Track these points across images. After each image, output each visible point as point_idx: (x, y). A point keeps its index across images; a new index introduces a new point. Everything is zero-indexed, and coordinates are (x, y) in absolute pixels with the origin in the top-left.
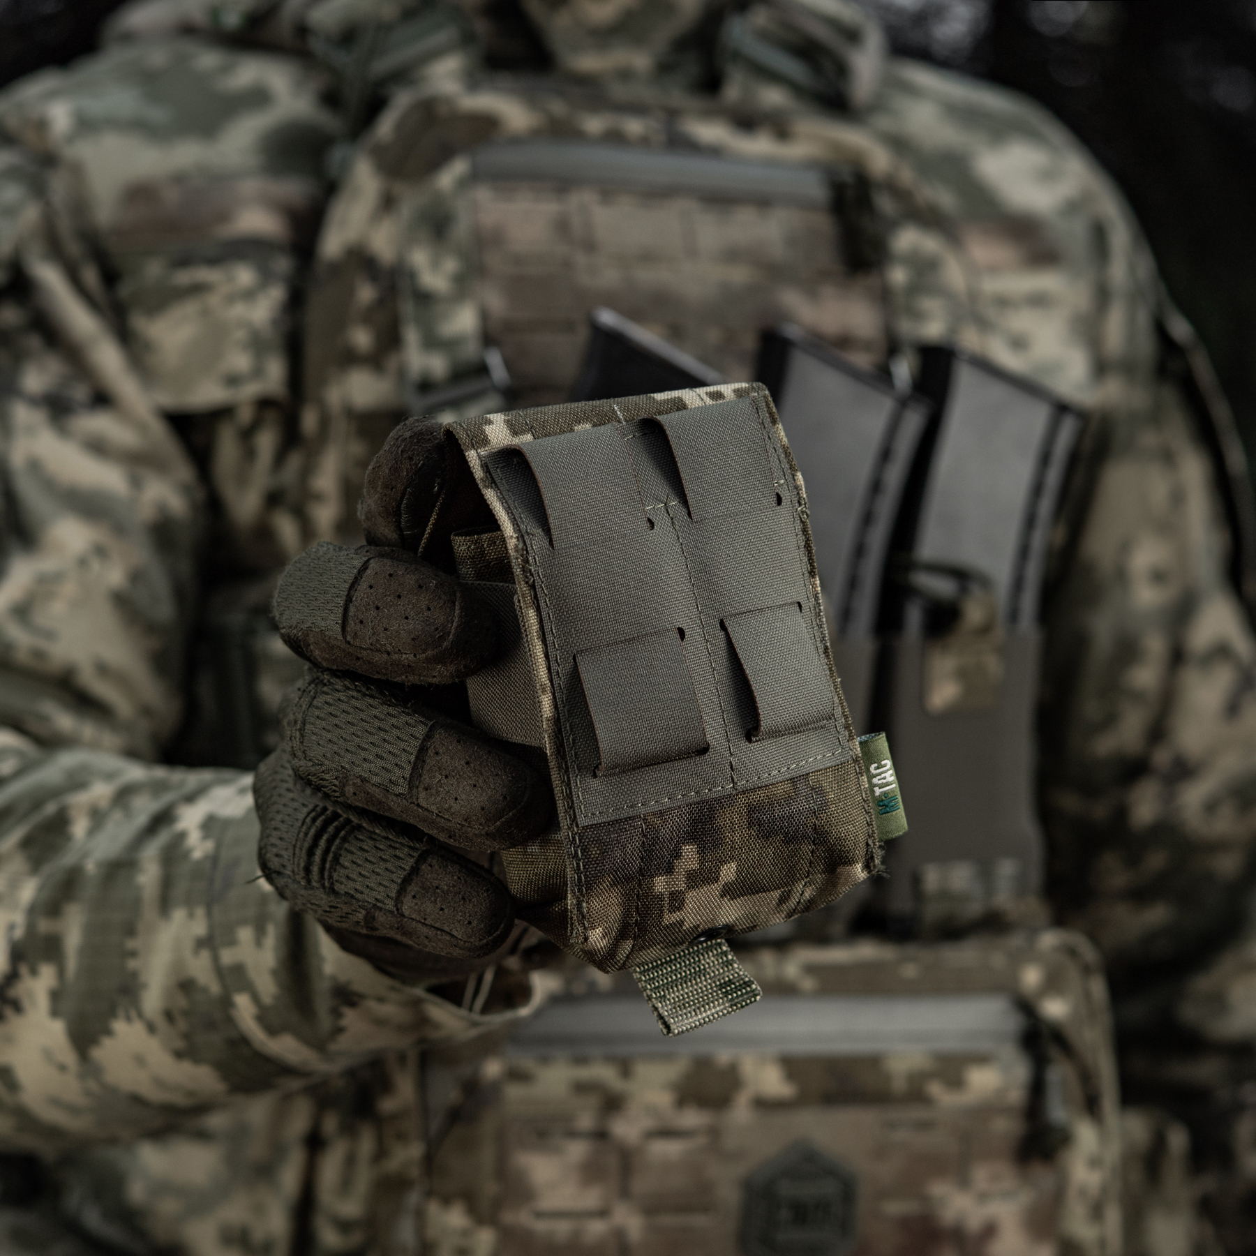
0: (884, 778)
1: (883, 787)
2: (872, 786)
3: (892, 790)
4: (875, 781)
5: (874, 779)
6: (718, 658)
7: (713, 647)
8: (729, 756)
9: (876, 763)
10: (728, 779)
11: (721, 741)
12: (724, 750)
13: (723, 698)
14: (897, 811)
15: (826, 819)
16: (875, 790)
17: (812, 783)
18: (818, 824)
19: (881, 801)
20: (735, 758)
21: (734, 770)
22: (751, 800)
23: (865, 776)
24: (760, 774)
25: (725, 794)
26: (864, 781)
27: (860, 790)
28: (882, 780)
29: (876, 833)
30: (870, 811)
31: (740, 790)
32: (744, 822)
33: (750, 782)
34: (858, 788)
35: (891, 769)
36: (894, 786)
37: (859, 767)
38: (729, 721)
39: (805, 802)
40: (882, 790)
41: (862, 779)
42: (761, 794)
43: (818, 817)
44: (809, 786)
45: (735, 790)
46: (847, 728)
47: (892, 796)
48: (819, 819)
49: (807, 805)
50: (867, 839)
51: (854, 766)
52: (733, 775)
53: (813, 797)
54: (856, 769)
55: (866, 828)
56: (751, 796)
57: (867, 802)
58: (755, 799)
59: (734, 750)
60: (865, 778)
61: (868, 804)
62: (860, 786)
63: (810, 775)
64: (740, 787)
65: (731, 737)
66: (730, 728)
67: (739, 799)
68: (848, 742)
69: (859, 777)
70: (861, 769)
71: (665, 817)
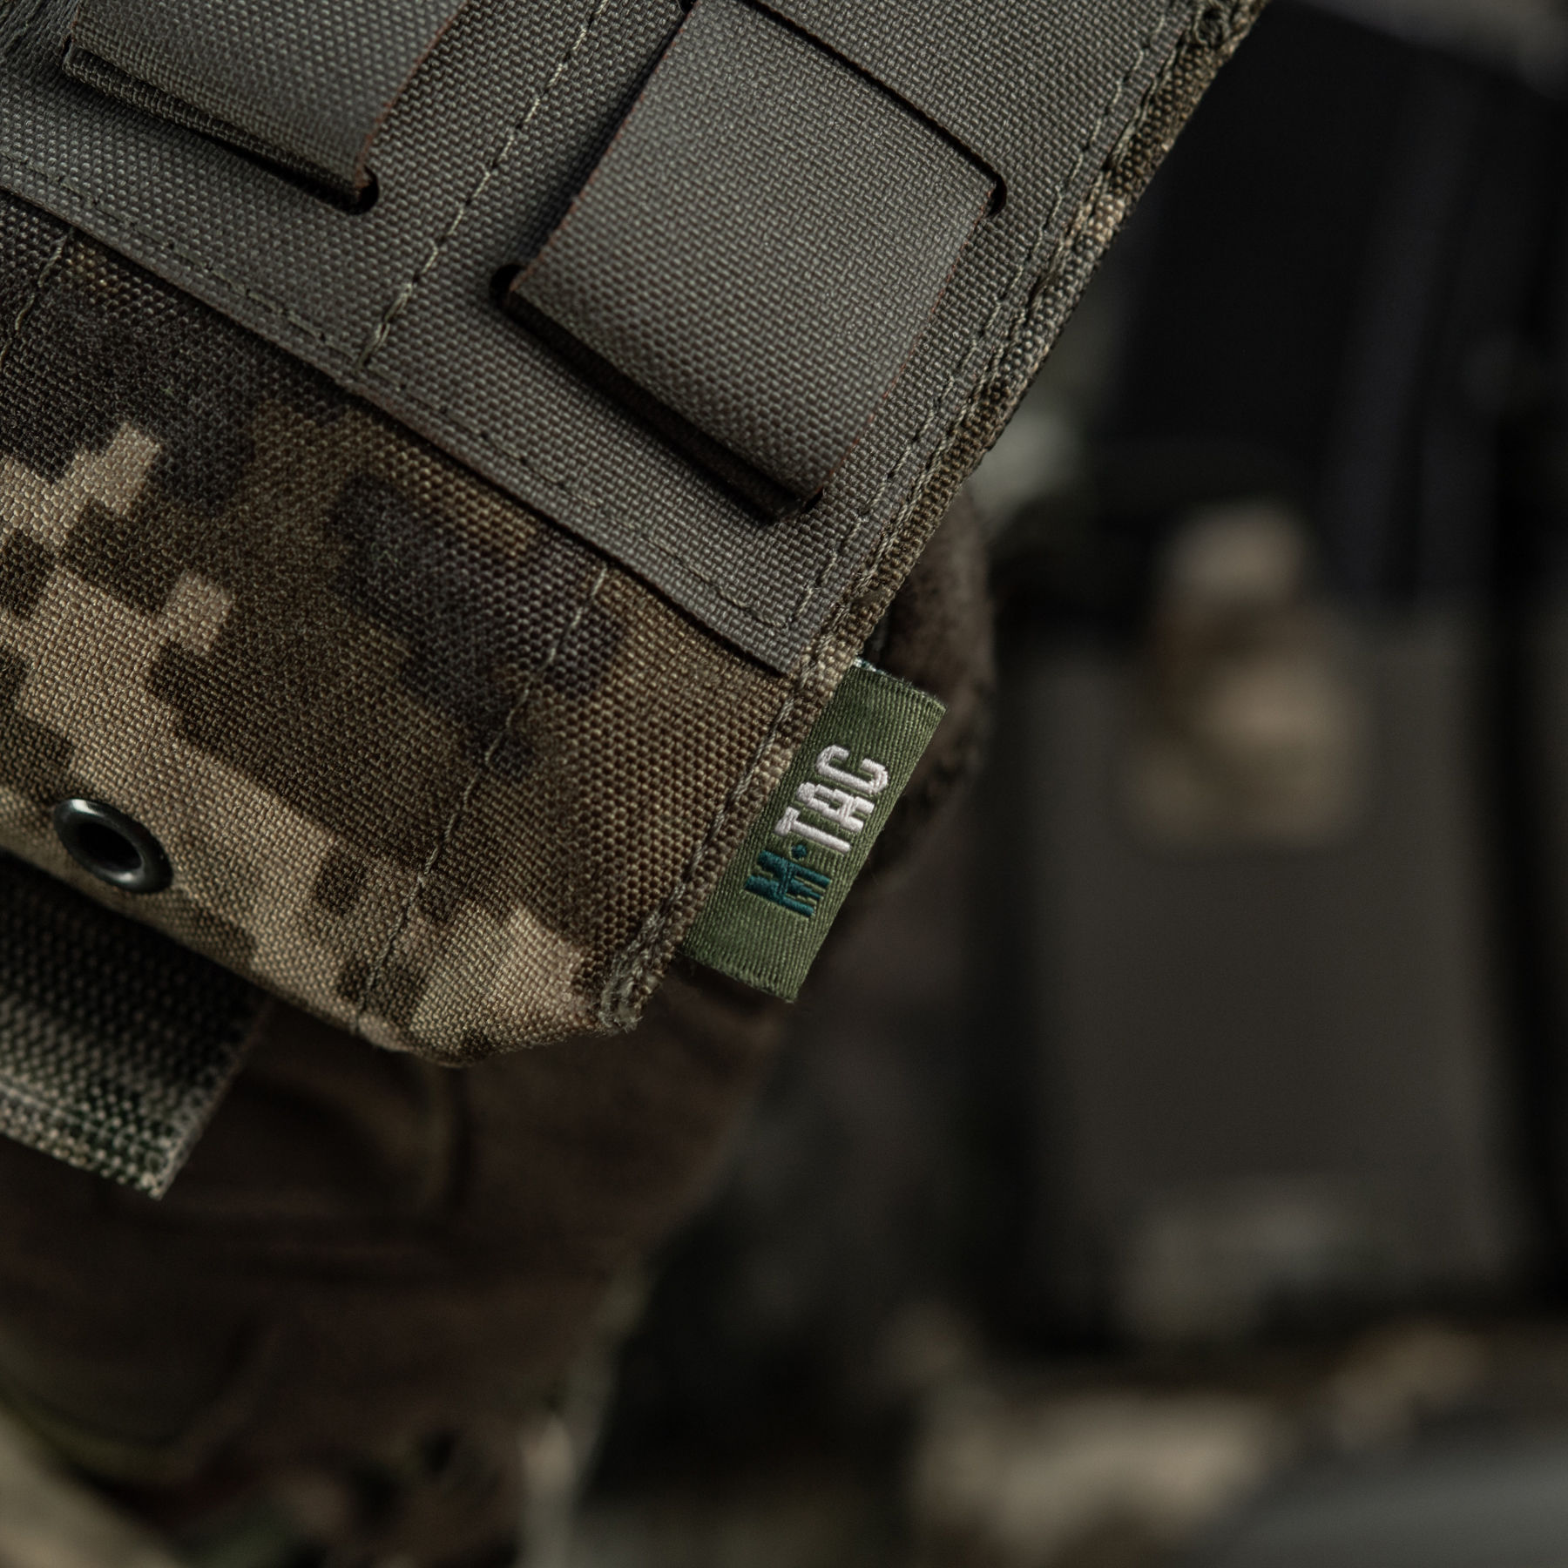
0: (835, 805)
1: (813, 824)
2: (784, 796)
3: (829, 855)
4: (807, 790)
5: (809, 785)
6: (608, 46)
7: (615, 10)
8: (406, 275)
9: (847, 747)
10: (358, 330)
11: (419, 222)
12: (410, 250)
13: (527, 138)
14: (803, 918)
15: (558, 714)
16: (783, 812)
17: (602, 591)
18: (525, 706)
19: (776, 853)
20: (421, 295)
21: (392, 321)
22: (382, 455)
23: (789, 753)
24: (461, 408)
25: (321, 366)
26: (773, 763)
27: (739, 766)
28: (825, 806)
29: (689, 916)
30: (722, 844)
31: (368, 394)
32: (324, 498)
33: (412, 399)
34: (740, 756)
35: (873, 800)
36: (846, 846)
37: (794, 716)
38: (486, 198)
39: (533, 609)
40: (803, 827)
41: (773, 751)
42: (423, 464)
43: (539, 686)
44: (584, 585)
45: (356, 379)
46: (858, 603)
47: (818, 872)
48: (540, 693)
49: (535, 623)
50: (652, 907)
51: (782, 701)
52: (377, 333)
53: (569, 620)
54: (780, 710)
55: (668, 874)
56: (389, 441)
57: (735, 816)
58: (394, 461)
59: (435, 275)
60: (784, 757)
61: (731, 821)
62: (750, 760)
63: (609, 567)
64: (376, 383)
65: (455, 238)
66: (471, 217)
67: (355, 418)
68: (824, 631)
69: (770, 735)
70: (795, 728)
71: (128, 285)
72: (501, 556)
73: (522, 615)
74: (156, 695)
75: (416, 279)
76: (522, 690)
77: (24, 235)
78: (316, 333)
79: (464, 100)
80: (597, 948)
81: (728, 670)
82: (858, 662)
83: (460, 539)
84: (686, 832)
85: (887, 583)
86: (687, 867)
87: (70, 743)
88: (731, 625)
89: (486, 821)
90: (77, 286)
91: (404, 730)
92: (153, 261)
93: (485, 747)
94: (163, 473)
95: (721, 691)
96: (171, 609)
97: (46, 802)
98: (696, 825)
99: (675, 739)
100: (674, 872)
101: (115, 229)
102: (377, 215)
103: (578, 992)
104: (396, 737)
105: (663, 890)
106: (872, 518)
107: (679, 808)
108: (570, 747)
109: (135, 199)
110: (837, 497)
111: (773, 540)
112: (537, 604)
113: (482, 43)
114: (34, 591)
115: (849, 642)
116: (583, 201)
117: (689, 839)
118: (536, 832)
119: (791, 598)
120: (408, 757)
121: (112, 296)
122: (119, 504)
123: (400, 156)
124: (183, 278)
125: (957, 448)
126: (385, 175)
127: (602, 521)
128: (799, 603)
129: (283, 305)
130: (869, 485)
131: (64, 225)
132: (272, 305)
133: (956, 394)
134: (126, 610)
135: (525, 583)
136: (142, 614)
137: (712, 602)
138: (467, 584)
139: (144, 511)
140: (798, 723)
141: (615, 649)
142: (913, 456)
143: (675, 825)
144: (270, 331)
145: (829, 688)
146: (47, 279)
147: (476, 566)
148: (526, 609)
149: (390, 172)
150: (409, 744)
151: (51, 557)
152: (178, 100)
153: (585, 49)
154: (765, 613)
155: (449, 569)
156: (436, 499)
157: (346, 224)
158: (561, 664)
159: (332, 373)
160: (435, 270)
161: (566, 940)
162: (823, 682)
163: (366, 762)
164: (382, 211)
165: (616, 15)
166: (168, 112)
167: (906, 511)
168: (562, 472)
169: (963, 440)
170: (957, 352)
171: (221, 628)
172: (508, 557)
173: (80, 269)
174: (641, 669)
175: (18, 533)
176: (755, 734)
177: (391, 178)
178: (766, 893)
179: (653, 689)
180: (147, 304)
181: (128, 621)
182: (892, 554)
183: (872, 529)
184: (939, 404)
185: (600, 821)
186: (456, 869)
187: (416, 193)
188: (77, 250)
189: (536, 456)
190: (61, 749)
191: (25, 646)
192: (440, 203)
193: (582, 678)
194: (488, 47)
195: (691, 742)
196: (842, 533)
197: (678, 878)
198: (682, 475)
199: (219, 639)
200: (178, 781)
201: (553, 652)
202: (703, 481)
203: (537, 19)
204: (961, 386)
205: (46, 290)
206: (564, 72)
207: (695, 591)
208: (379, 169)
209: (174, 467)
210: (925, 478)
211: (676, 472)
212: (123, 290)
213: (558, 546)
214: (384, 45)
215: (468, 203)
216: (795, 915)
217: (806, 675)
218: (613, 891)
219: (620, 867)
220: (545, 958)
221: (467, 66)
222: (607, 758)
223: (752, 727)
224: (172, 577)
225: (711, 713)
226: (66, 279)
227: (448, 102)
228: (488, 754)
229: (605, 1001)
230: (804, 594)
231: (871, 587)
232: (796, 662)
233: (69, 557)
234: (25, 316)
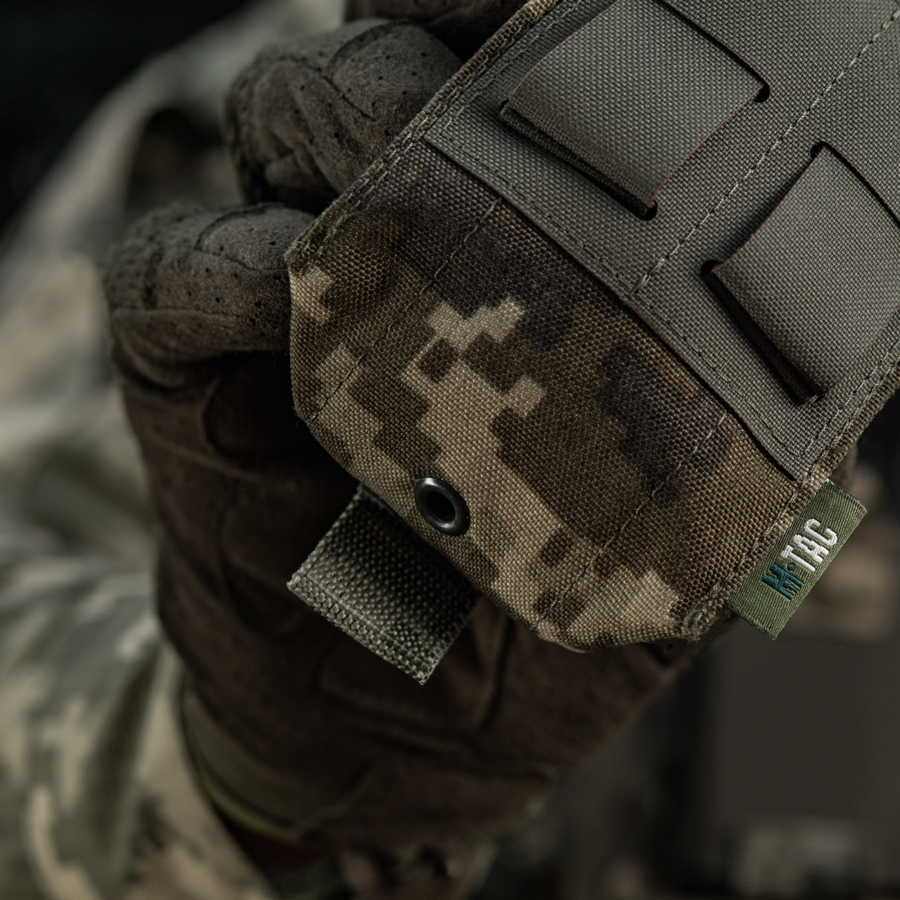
0: (811, 548)
1: (799, 556)
2: (787, 539)
3: (805, 572)
4: (798, 538)
5: (799, 536)
6: (774, 166)
7: (780, 150)
8: (663, 254)
9: (820, 522)
10: (635, 276)
11: (673, 230)
12: (666, 243)
13: (729, 201)
14: (788, 600)
15: (693, 479)
16: (785, 547)
17: (723, 423)
18: (678, 472)
19: (779, 566)
20: (668, 265)
21: (652, 275)
22: (634, 338)
23: (792, 519)
24: (677, 323)
25: (614, 289)
26: (784, 522)
27: (768, 520)
28: (806, 548)
29: (734, 588)
30: (755, 557)
31: (634, 307)
32: (600, 354)
33: (654, 314)
34: (770, 516)
35: (829, 550)
36: (813, 569)
37: (797, 501)
38: (706, 226)
39: (691, 426)
40: (794, 556)
41: (785, 516)
42: (653, 346)
43: (686, 463)
44: (716, 419)
45: (629, 298)
46: (832, 451)
47: (798, 579)
48: (686, 467)
49: (690, 432)
50: (717, 580)
51: (792, 493)
52: (644, 279)
53: (707, 434)
54: (791, 497)
55: (728, 566)
56: (638, 332)
57: (763, 544)
58: (639, 342)
59: (676, 257)
60: (790, 520)
61: (760, 547)
62: (774, 519)
63: (728, 412)
64: (639, 303)
65: (689, 242)
66: (698, 233)
67: (624, 318)
68: (816, 462)
69: (785, 508)
70: (797, 507)
71: (525, 231)
72: (681, 397)
73: (686, 428)
74: (493, 432)
75: (667, 257)
76: (678, 464)
77: (476, 196)
78: (614, 272)
79: (703, 177)
80: (687, 595)
81: (771, 473)
82: (828, 480)
83: (664, 386)
84: (740, 548)
85: (846, 444)
86: (737, 565)
87: (440, 449)
88: (776, 450)
89: (645, 525)
90: (500, 226)
91: (615, 473)
92: (540, 222)
93: (653, 488)
94: (524, 325)
95: (767, 482)
96: (513, 391)
97: (416, 476)
98: (745, 545)
99: (744, 501)
100: (730, 566)
101: (523, 202)
102: (654, 222)
103: (671, 616)
104: (610, 475)
105: (724, 573)
106: (844, 411)
107: (739, 535)
108: (696, 495)
109: (534, 190)
110: (831, 397)
111: (799, 413)
112: (693, 424)
113: (716, 152)
114: (444, 369)
115: (826, 470)
116: (756, 237)
117: (740, 551)
118: (670, 534)
119: (804, 443)
120: (614, 487)
121: (516, 234)
122: (498, 336)
123: (670, 197)
124: (554, 233)
125: (884, 386)
126: (661, 204)
127: (729, 390)
128: (807, 446)
129: (601, 256)
130: (845, 394)
131: (497, 194)
132: (595, 255)
133: (888, 360)
134: (489, 388)
135: (689, 413)
136: (497, 391)
137: (769, 438)
138: (662, 408)
139: (511, 341)
140: (798, 505)
141: (724, 452)
142: (866, 385)
143: (735, 543)
144: (592, 267)
145: (814, 490)
146: (485, 220)
147: (669, 400)
148: (688, 425)
149: (664, 204)
150: (615, 480)
151: (457, 355)
152: (561, 145)
153: (763, 165)
154: (791, 448)
155: (655, 399)
156: (656, 364)
157: (638, 224)
158: (699, 455)
159: (619, 293)
160: (677, 255)
161: (672, 589)
162: (812, 487)
163: (590, 486)
164: (657, 221)
165: (780, 152)
166: (555, 150)
167: (858, 411)
168: (715, 363)
169: (887, 383)
170: (892, 341)
171: (536, 406)
172: (684, 398)
173: (503, 218)
174: (734, 464)
175: (442, 341)
176: (778, 506)
177: (664, 206)
178: (772, 585)
179: (738, 475)
180: (533, 242)
181: (489, 394)
182: (850, 430)
183: (843, 416)
184: (880, 363)
185: (702, 534)
186: (621, 548)
187: (674, 216)
188: (502, 209)
189: (706, 353)
190: (434, 450)
191: (432, 396)
192: (684, 223)
193: (707, 463)
194: (718, 154)
195: (750, 504)
196: (830, 415)
197: (731, 569)
198: (766, 374)
199: (533, 411)
200: (490, 479)
201: (696, 448)
202: (774, 379)
203: (743, 146)
204: (891, 358)
205: (484, 225)
206: (752, 174)
207: (763, 431)
208: (659, 201)
209: (529, 324)
210: (868, 397)
211: (764, 373)
212: (522, 233)
213: (707, 398)
214: (674, 143)
215: (697, 226)
216: (784, 597)
217: (805, 482)
218: (701, 569)
219: (707, 558)
220: (660, 597)
221: (708, 161)
222: (712, 504)
223: (778, 503)
224: (517, 377)
225: (761, 492)
226: (495, 222)
227: (696, 176)
228: (654, 491)
229: (686, 623)
230: (809, 442)
231: (839, 444)
232: (801, 475)
233: (467, 357)
234: (471, 236)
